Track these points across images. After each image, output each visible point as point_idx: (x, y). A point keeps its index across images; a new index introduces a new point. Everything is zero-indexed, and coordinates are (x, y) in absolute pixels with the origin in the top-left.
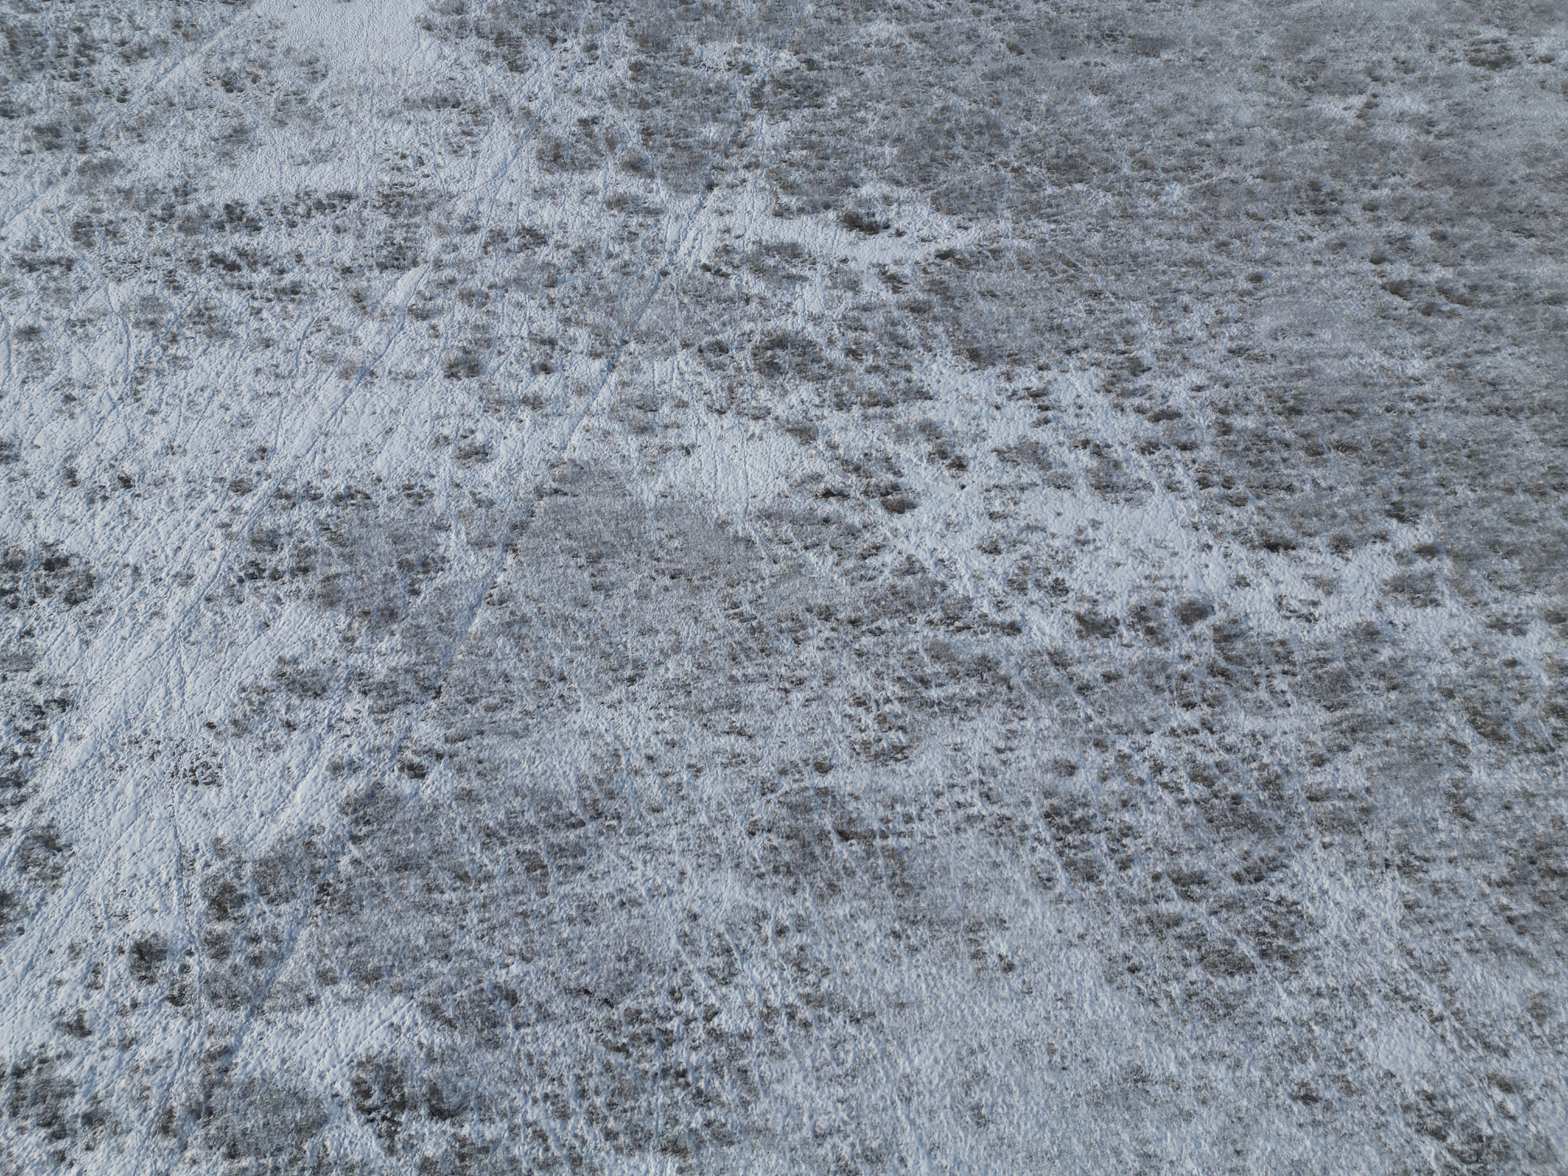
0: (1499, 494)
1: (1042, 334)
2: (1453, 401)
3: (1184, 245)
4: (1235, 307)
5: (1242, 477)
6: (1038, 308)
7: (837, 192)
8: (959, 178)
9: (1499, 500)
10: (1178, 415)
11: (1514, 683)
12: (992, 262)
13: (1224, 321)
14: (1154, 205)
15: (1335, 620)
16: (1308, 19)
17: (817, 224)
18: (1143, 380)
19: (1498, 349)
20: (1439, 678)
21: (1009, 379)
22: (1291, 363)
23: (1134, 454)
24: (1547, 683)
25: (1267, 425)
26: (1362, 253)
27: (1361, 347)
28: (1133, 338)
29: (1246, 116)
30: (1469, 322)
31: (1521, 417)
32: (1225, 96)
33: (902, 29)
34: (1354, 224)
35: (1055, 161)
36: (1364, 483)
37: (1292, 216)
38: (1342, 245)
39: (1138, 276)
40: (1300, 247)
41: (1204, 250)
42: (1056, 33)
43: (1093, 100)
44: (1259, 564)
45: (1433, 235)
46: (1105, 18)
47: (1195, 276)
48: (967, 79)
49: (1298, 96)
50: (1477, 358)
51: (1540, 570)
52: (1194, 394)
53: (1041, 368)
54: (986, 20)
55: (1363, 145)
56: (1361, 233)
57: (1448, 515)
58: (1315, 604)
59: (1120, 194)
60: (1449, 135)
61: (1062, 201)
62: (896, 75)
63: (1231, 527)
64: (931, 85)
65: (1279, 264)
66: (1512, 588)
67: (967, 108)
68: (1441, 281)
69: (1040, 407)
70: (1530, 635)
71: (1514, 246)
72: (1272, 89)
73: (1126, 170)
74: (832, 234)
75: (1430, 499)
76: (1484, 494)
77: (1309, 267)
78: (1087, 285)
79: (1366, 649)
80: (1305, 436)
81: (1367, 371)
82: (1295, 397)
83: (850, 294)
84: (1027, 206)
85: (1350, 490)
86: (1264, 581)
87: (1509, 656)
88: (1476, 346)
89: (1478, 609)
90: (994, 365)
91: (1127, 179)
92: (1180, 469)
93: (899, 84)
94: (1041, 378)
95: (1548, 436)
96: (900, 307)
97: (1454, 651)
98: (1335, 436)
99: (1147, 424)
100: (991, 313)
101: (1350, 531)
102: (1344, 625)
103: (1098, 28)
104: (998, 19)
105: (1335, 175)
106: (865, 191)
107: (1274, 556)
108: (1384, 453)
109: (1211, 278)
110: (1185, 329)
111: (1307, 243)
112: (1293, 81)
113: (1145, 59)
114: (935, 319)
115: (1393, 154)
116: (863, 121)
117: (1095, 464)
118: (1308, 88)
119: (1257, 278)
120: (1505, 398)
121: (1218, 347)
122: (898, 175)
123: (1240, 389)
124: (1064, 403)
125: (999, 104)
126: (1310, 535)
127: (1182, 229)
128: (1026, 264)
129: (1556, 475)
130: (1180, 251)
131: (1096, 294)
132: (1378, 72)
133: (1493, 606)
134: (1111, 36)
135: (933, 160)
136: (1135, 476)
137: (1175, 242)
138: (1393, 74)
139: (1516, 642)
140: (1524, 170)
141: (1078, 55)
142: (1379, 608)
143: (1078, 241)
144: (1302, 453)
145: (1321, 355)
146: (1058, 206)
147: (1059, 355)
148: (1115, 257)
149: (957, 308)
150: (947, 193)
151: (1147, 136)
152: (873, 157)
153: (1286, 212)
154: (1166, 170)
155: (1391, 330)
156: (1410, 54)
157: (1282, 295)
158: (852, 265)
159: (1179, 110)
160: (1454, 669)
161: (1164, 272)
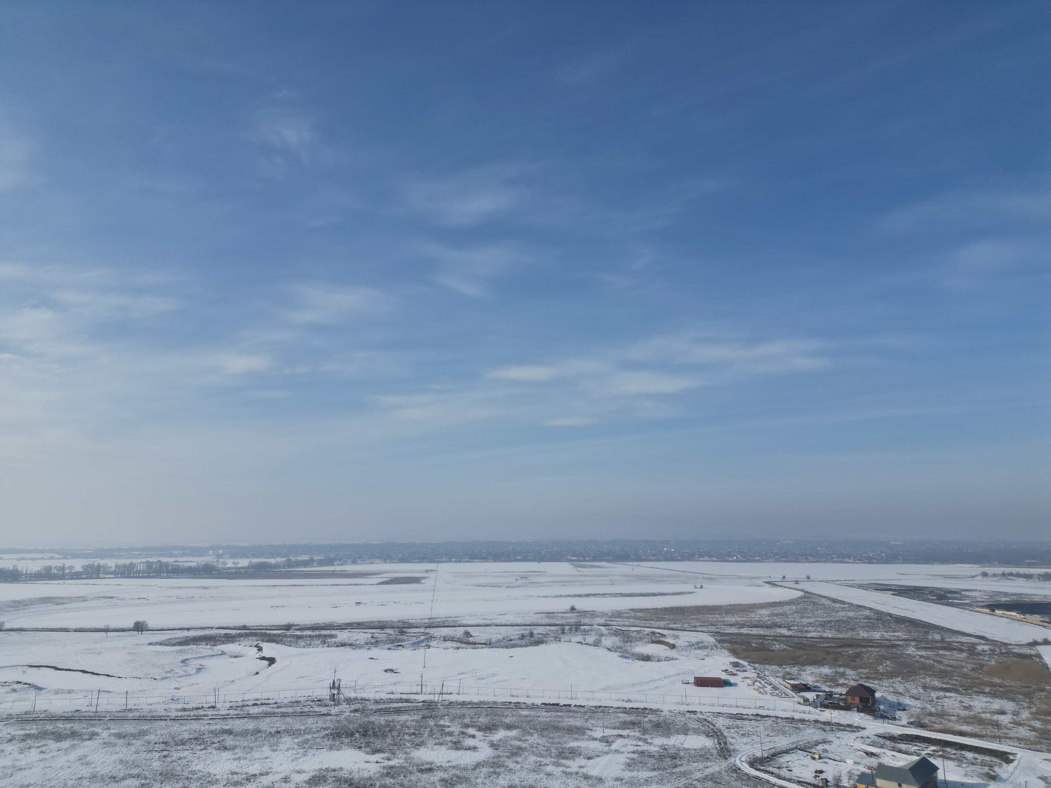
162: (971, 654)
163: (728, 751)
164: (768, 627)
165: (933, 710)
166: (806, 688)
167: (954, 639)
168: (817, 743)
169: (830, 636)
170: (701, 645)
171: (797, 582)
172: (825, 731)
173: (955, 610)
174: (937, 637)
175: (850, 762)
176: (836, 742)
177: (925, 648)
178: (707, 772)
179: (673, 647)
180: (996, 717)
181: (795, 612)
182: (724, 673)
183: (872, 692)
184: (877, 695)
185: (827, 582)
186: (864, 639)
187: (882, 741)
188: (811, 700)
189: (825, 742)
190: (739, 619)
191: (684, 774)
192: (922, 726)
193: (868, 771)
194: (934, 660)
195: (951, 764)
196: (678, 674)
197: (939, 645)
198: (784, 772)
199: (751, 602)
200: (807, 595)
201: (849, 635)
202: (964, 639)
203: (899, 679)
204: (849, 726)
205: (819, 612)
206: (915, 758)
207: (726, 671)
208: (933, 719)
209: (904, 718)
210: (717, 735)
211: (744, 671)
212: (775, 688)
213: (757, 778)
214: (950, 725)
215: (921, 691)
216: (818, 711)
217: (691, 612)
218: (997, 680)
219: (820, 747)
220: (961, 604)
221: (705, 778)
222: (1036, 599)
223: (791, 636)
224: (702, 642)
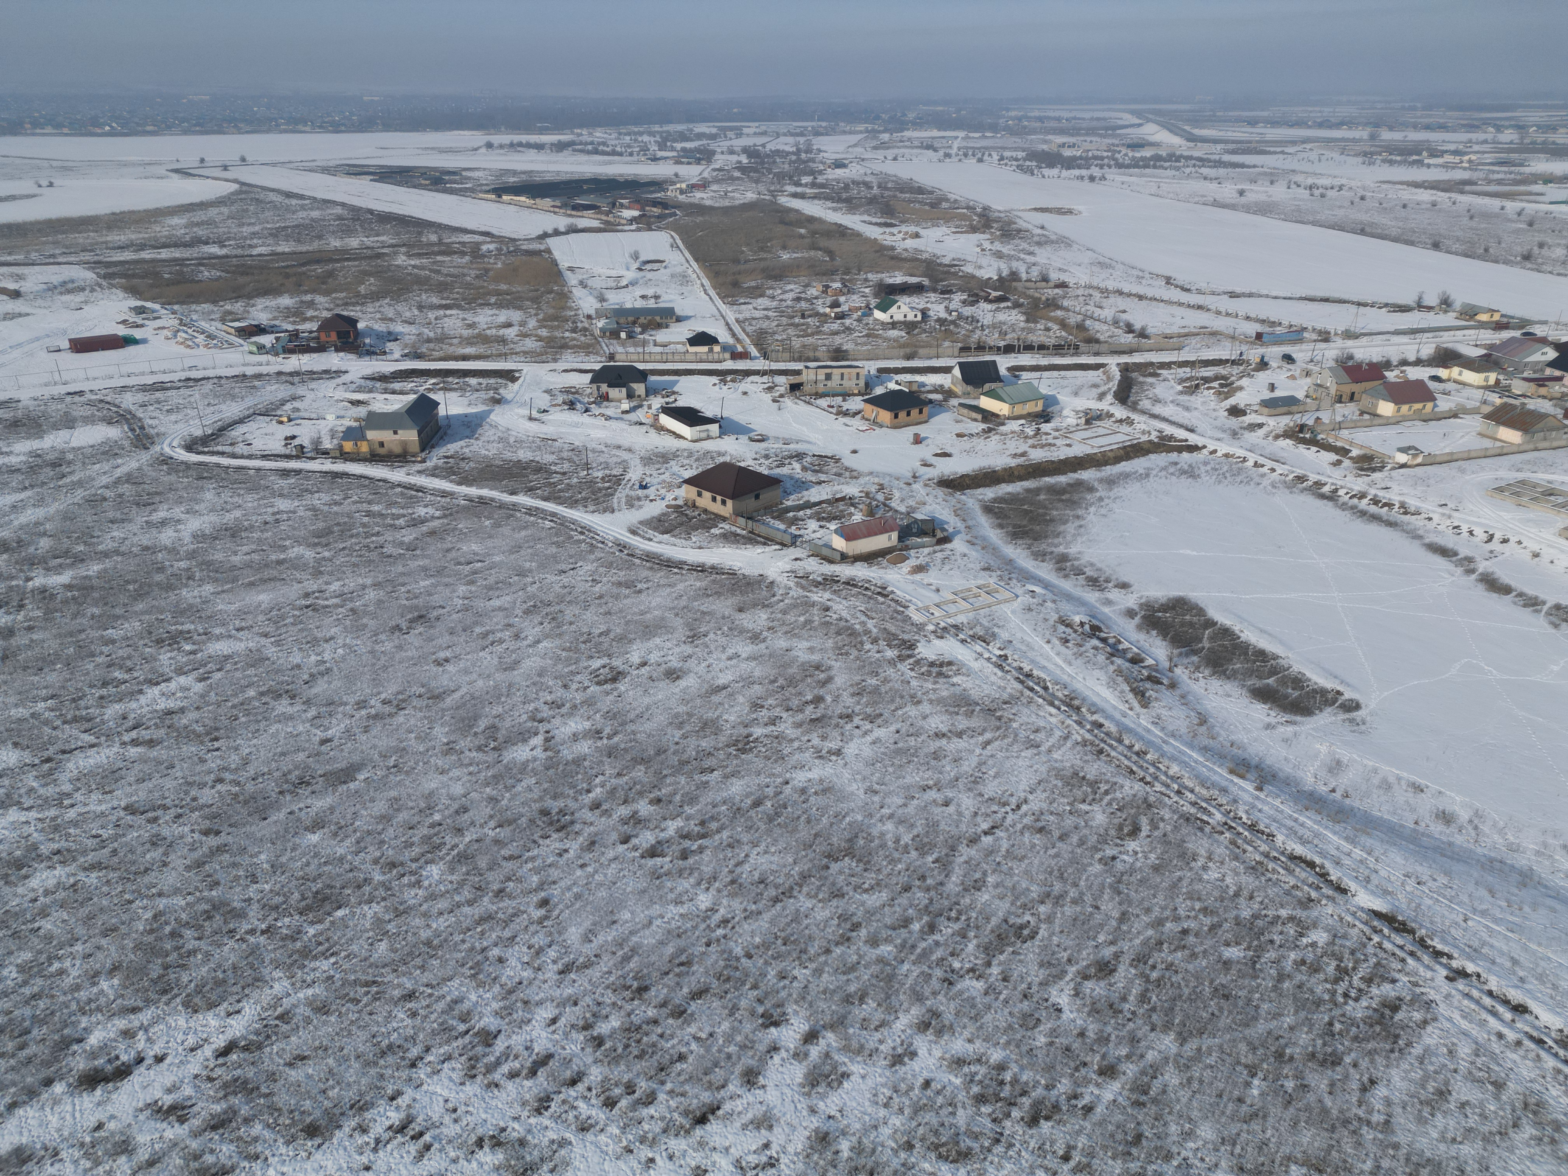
0: (822, 959)
1: (376, 1064)
2: (745, 910)
3: (467, 910)
4: (541, 935)
5: (638, 1075)
6: (359, 1042)
7: (57, 1060)
8: (205, 969)
9: (826, 962)
10: (550, 1056)
11: (940, 1100)
12: (285, 1028)
13: (539, 952)
14: (420, 892)
15: (791, 1149)
16: (464, 704)
17: (42, 1108)
18: (500, 1045)
19: (747, 856)
20: (893, 1137)
21: (364, 1130)
22: (614, 953)
23: (533, 1121)
24: (958, 1081)
25: (629, 1015)
26: (611, 841)
27: (657, 909)
28: (468, 1013)
29: (458, 789)
30: (716, 848)
31: (795, 893)
32: (432, 783)
33: (71, 869)
34: (591, 824)
35: (303, 903)
36: (731, 1014)
37: (541, 842)
38: (593, 843)
39: (441, 958)
40: (562, 861)
41: (487, 904)
42: (246, 802)
43: (314, 838)
44: (702, 1144)
45: (651, 802)
46: (290, 772)
47: (492, 929)
48: (169, 879)
49: (491, 757)
50: (739, 870)
51: (888, 997)
52: (553, 1028)
53: (392, 1099)
54: (166, 822)
55: (561, 768)
56: (601, 827)
57: (804, 998)
58: (767, 1146)
59: (384, 899)
60: (616, 733)
61: (330, 934)
62: (83, 912)
63: (658, 1127)
64: (130, 902)
65: (554, 883)
66: (883, 1024)
67: (183, 903)
68: (678, 830)
69: (412, 1138)
70: (920, 1052)
71: (707, 782)
72: (466, 761)
73: (378, 877)
74: (69, 1108)
75: (783, 994)
76: (814, 966)
77: (579, 872)
78: (397, 993)
79: (829, 1155)
80: (664, 1005)
81: (673, 925)
82: (635, 978)
83: (123, 1159)
84: (295, 957)
85: (725, 1026)
86: (716, 1157)
87: (921, 1080)
88: (732, 862)
89: (875, 1058)
90: (339, 1127)
91: (383, 884)
92: (581, 1105)
93: (91, 917)
94: (398, 1108)
95: (821, 896)
96: (195, 1134)
97: (886, 1105)
98: (686, 990)
99: (528, 1083)
100: (309, 1077)
101: (748, 1061)
102: (800, 1147)
103: (287, 782)
104: (179, 816)
105: (555, 797)
106: (94, 1040)
107: (708, 1127)
108: (728, 979)
109: (506, 923)
110: (510, 978)
111: (566, 856)
112: (479, 749)
113: (345, 787)
114: (247, 1121)
115: (586, 763)
116: (61, 972)
117: (501, 1156)
118: (494, 749)
119: (544, 903)
120: (777, 887)
121: (548, 975)
122: (130, 1003)
123: (588, 1000)
124: (436, 1118)
125: (217, 883)
126: (723, 1087)
127: (457, 898)
128: (323, 1009)
129: (846, 920)
130: (466, 916)
131: (410, 996)
132: (539, 716)
133: (882, 1047)
134: (302, 782)
135: (166, 967)
136: (545, 1142)
137: (457, 912)
138: (551, 713)
139: (915, 1065)
140: (678, 734)
141: (279, 810)
142: (813, 1111)
143: (366, 959)
144: (670, 1021)
145: (632, 933)
146: (328, 940)
147: (404, 1074)
148: (410, 954)
149: (266, 1096)
150: (199, 990)
151: (383, 842)
152: (90, 1001)
153: (535, 842)
154: (416, 860)
155: (669, 884)
156: (553, 696)
157: (573, 904)
158: (112, 1126)
159: (398, 810)
160: (896, 1121)
161: (463, 941)
162: (475, 257)
163: (148, 437)
164: (186, 245)
165: (432, 335)
166: (260, 330)
167: (454, 239)
168: (283, 402)
169: (287, 250)
170: (70, 286)
171: (225, 168)
172: (293, 384)
173: (454, 197)
174: (434, 238)
175: (330, 417)
176: (310, 396)
177: (419, 255)
178: (118, 473)
179: (16, 294)
180: (502, 332)
181: (228, 218)
182: (121, 326)
183: (353, 322)
184: (361, 325)
185: (274, 165)
186: (337, 251)
187: (370, 383)
188: (268, 345)
189: (294, 398)
190: (133, 237)
191: (80, 483)
192: (419, 356)
193: (355, 424)
194: (431, 270)
195: (453, 396)
196: (38, 339)
197: (436, 249)
198: (240, 449)
199: (151, 205)
200: (244, 188)
201: (315, 245)
202: (467, 238)
203: (387, 300)
204: (326, 372)
205: (267, 214)
206: (412, 397)
207: (124, 322)
208: (432, 345)
209: (396, 349)
210: (127, 420)
211: (155, 318)
212: (211, 337)
213: (200, 464)
214: (451, 350)
215: (416, 312)
216: (280, 359)
217: (39, 231)
218: (504, 287)
219: (288, 406)
220: (461, 190)
221: (118, 482)
222: (548, 177)
223: (226, 256)
224: (73, 281)
